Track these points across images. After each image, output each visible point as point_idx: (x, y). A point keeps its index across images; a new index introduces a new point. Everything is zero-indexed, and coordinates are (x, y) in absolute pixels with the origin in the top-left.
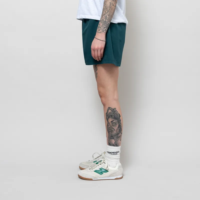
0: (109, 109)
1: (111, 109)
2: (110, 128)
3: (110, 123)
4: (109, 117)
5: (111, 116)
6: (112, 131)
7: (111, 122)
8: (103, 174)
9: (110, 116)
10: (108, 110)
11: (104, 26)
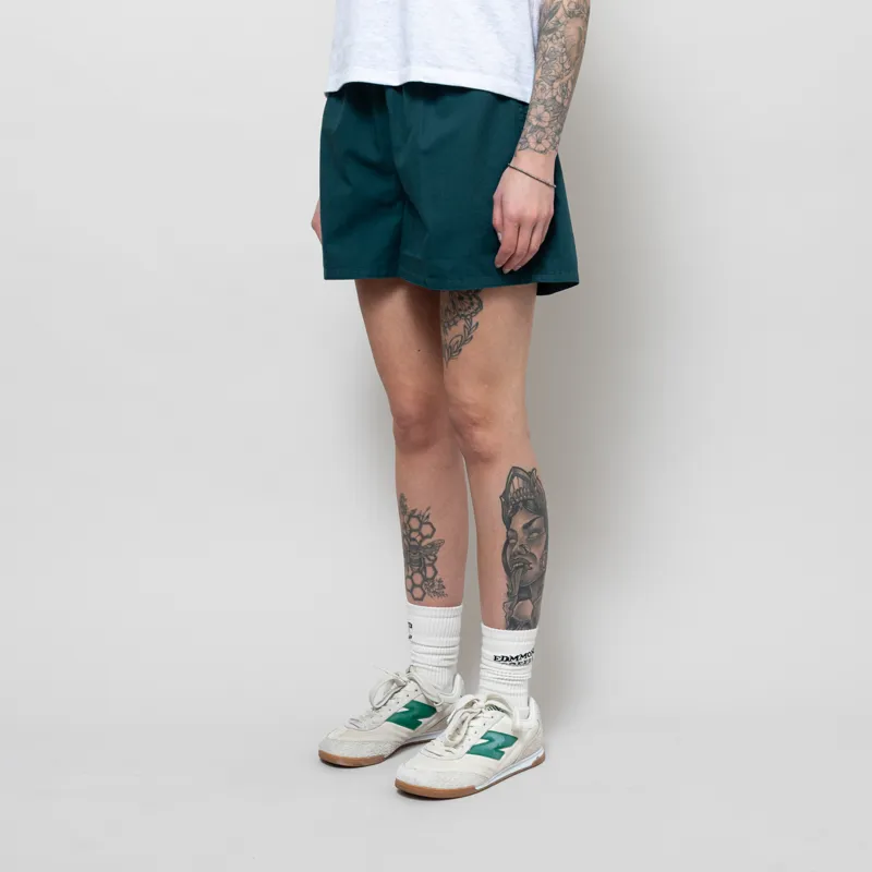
0: (513, 477)
1: (521, 473)
2: (519, 553)
3: (521, 534)
4: (515, 511)
5: (525, 502)
6: (525, 566)
7: (526, 527)
8: (503, 753)
9: (521, 505)
10: (512, 481)
11: (556, 125)
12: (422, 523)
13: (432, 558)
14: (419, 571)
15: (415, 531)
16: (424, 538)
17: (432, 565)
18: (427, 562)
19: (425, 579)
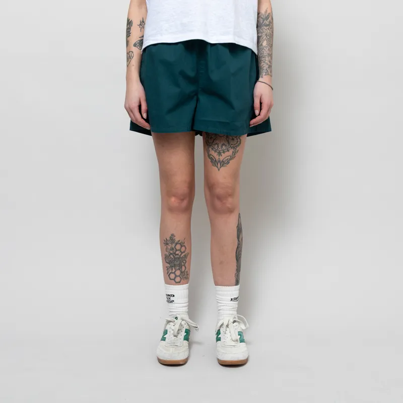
3: (241, 242)
4: (240, 232)
12: (182, 246)
13: (184, 262)
14: (179, 269)
15: (178, 250)
16: (182, 253)
17: (184, 265)
18: (183, 264)
19: (181, 272)
